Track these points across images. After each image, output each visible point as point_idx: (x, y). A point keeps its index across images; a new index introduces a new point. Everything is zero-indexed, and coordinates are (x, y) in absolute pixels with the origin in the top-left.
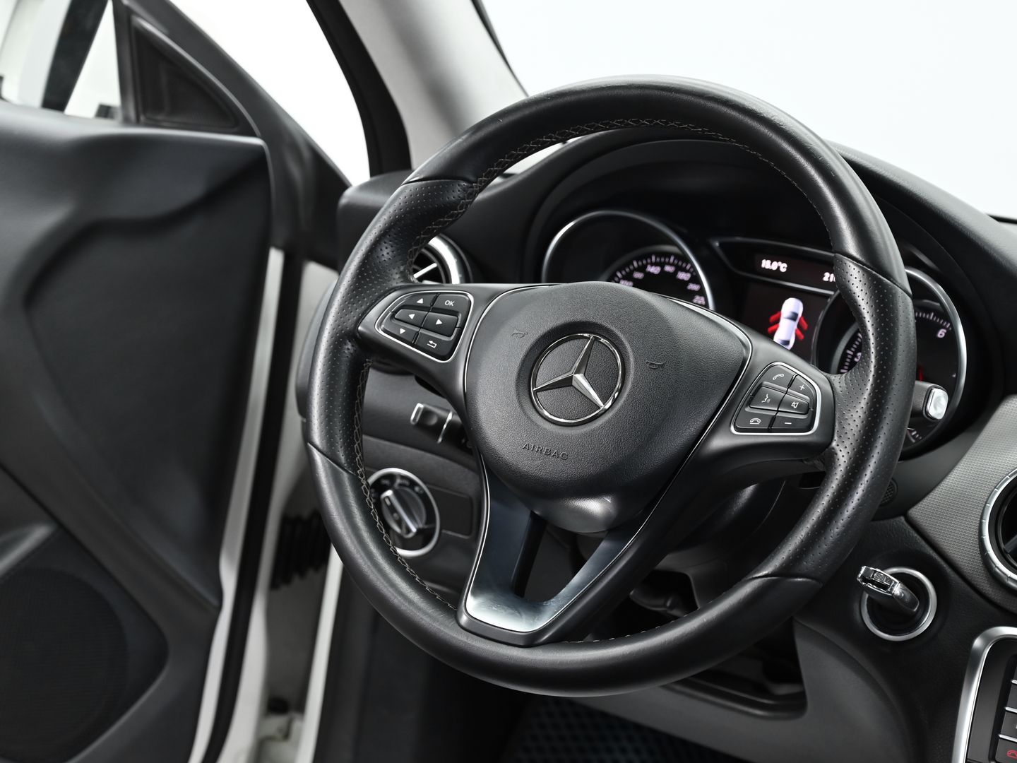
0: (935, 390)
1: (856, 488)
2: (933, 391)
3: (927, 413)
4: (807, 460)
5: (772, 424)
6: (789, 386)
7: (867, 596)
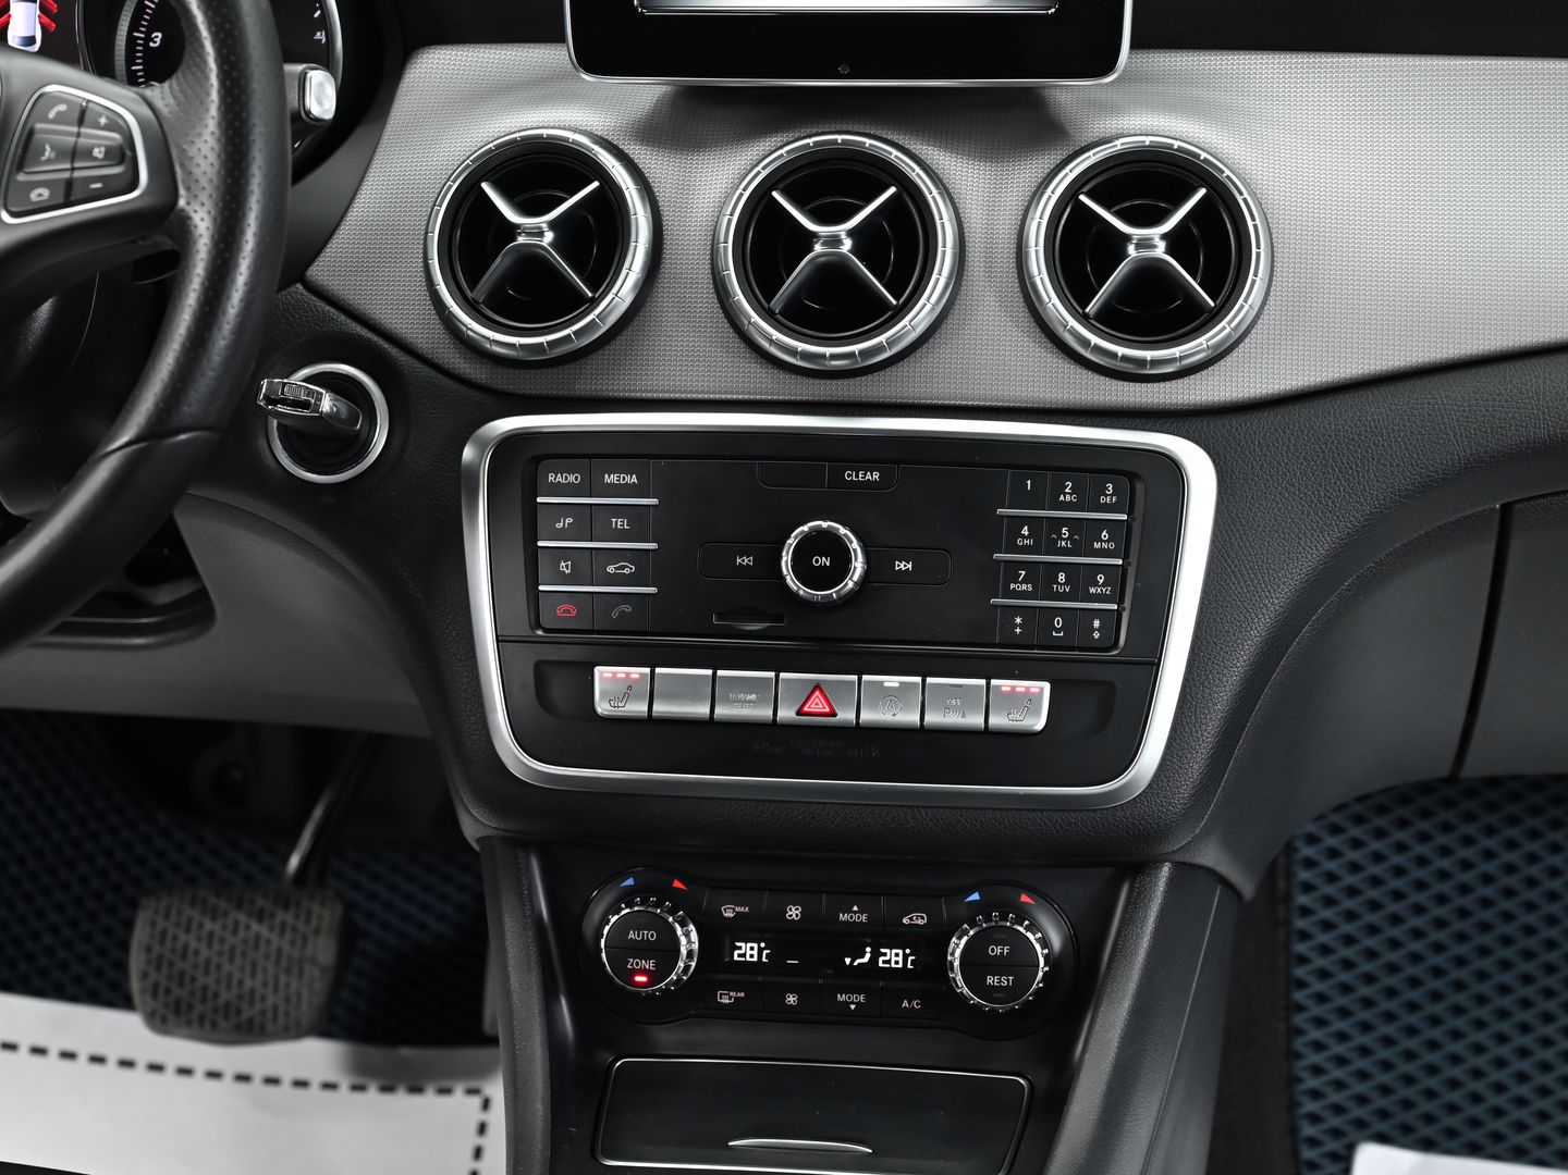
0: (311, 74)
1: (237, 265)
2: (309, 75)
3: (308, 113)
4: (143, 239)
5: (69, 193)
6: (81, 122)
7: (275, 422)
